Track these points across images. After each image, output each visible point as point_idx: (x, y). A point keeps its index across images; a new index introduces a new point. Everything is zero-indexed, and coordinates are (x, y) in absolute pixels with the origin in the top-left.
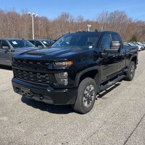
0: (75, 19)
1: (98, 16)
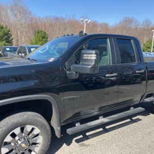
0: (141, 24)
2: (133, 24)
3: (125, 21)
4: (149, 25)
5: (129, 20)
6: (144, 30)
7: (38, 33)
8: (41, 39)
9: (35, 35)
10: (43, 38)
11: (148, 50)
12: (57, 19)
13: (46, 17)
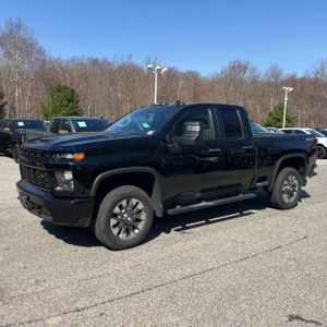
0: (262, 76)
1: (319, 67)
2: (247, 74)
3: (233, 67)
4: (278, 76)
5: (240, 66)
6: (270, 86)
7: (59, 91)
8: (65, 103)
9: (52, 96)
10: (69, 101)
11: (278, 124)
12: (95, 62)
13: (73, 59)
